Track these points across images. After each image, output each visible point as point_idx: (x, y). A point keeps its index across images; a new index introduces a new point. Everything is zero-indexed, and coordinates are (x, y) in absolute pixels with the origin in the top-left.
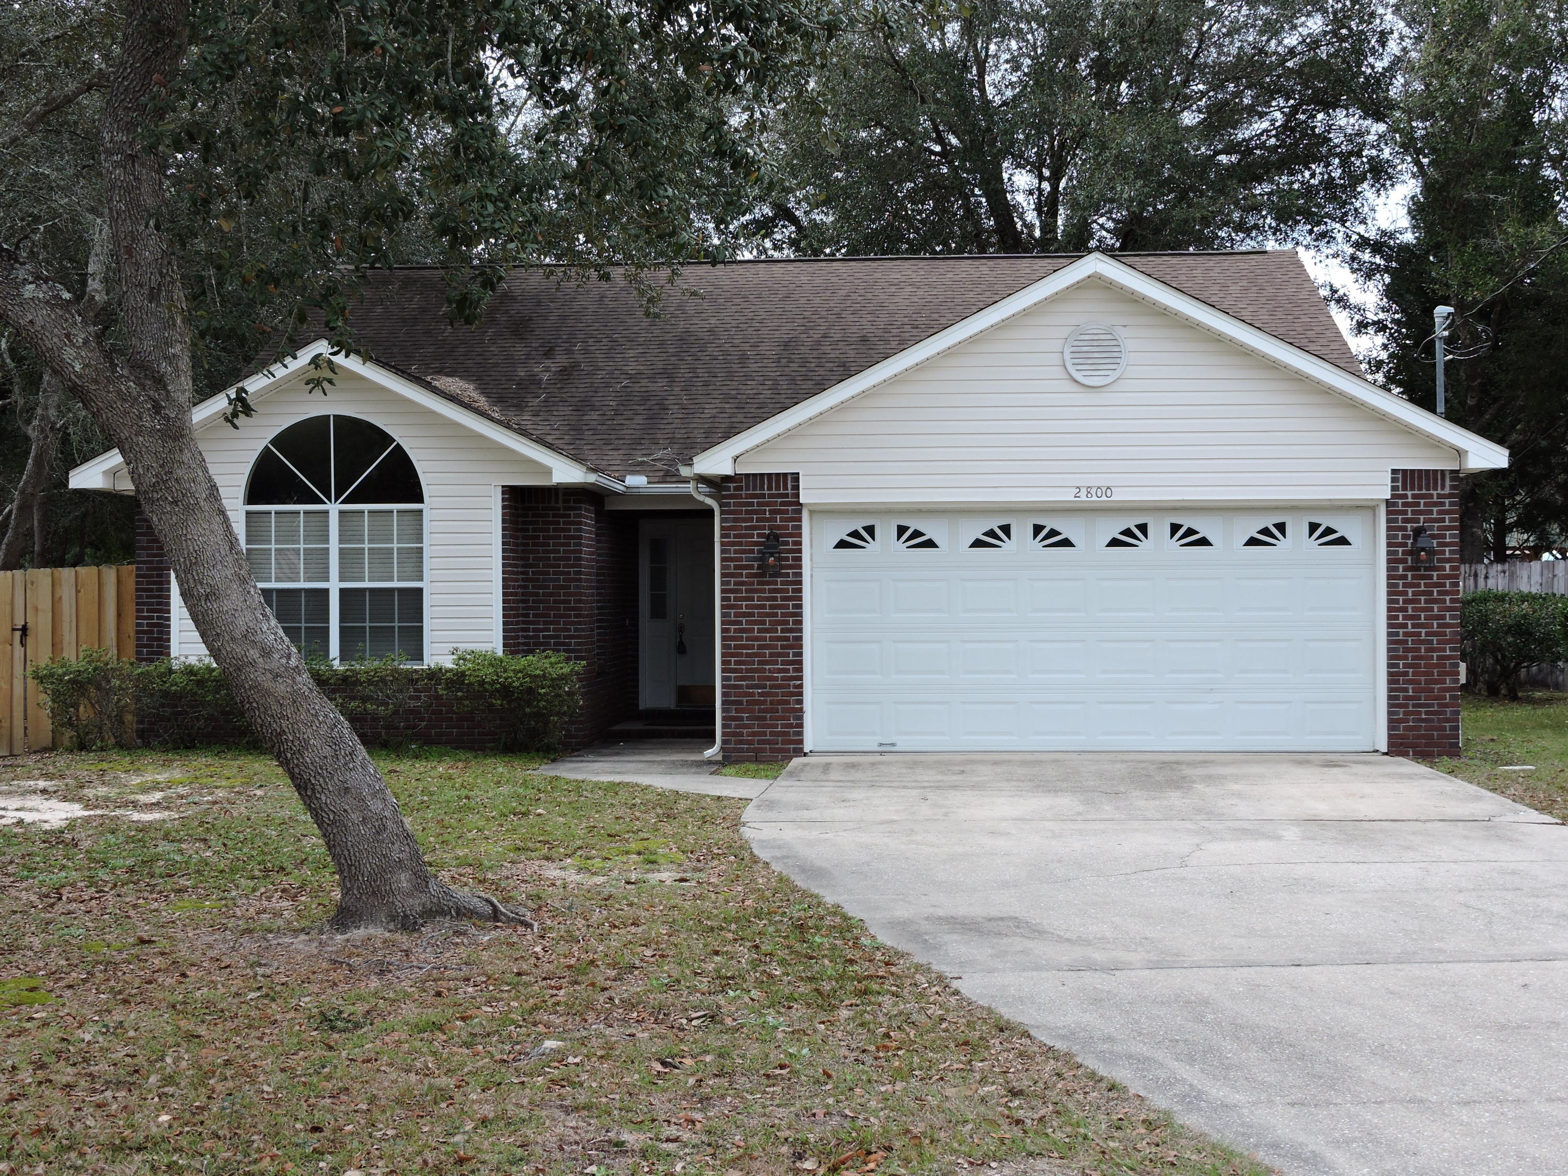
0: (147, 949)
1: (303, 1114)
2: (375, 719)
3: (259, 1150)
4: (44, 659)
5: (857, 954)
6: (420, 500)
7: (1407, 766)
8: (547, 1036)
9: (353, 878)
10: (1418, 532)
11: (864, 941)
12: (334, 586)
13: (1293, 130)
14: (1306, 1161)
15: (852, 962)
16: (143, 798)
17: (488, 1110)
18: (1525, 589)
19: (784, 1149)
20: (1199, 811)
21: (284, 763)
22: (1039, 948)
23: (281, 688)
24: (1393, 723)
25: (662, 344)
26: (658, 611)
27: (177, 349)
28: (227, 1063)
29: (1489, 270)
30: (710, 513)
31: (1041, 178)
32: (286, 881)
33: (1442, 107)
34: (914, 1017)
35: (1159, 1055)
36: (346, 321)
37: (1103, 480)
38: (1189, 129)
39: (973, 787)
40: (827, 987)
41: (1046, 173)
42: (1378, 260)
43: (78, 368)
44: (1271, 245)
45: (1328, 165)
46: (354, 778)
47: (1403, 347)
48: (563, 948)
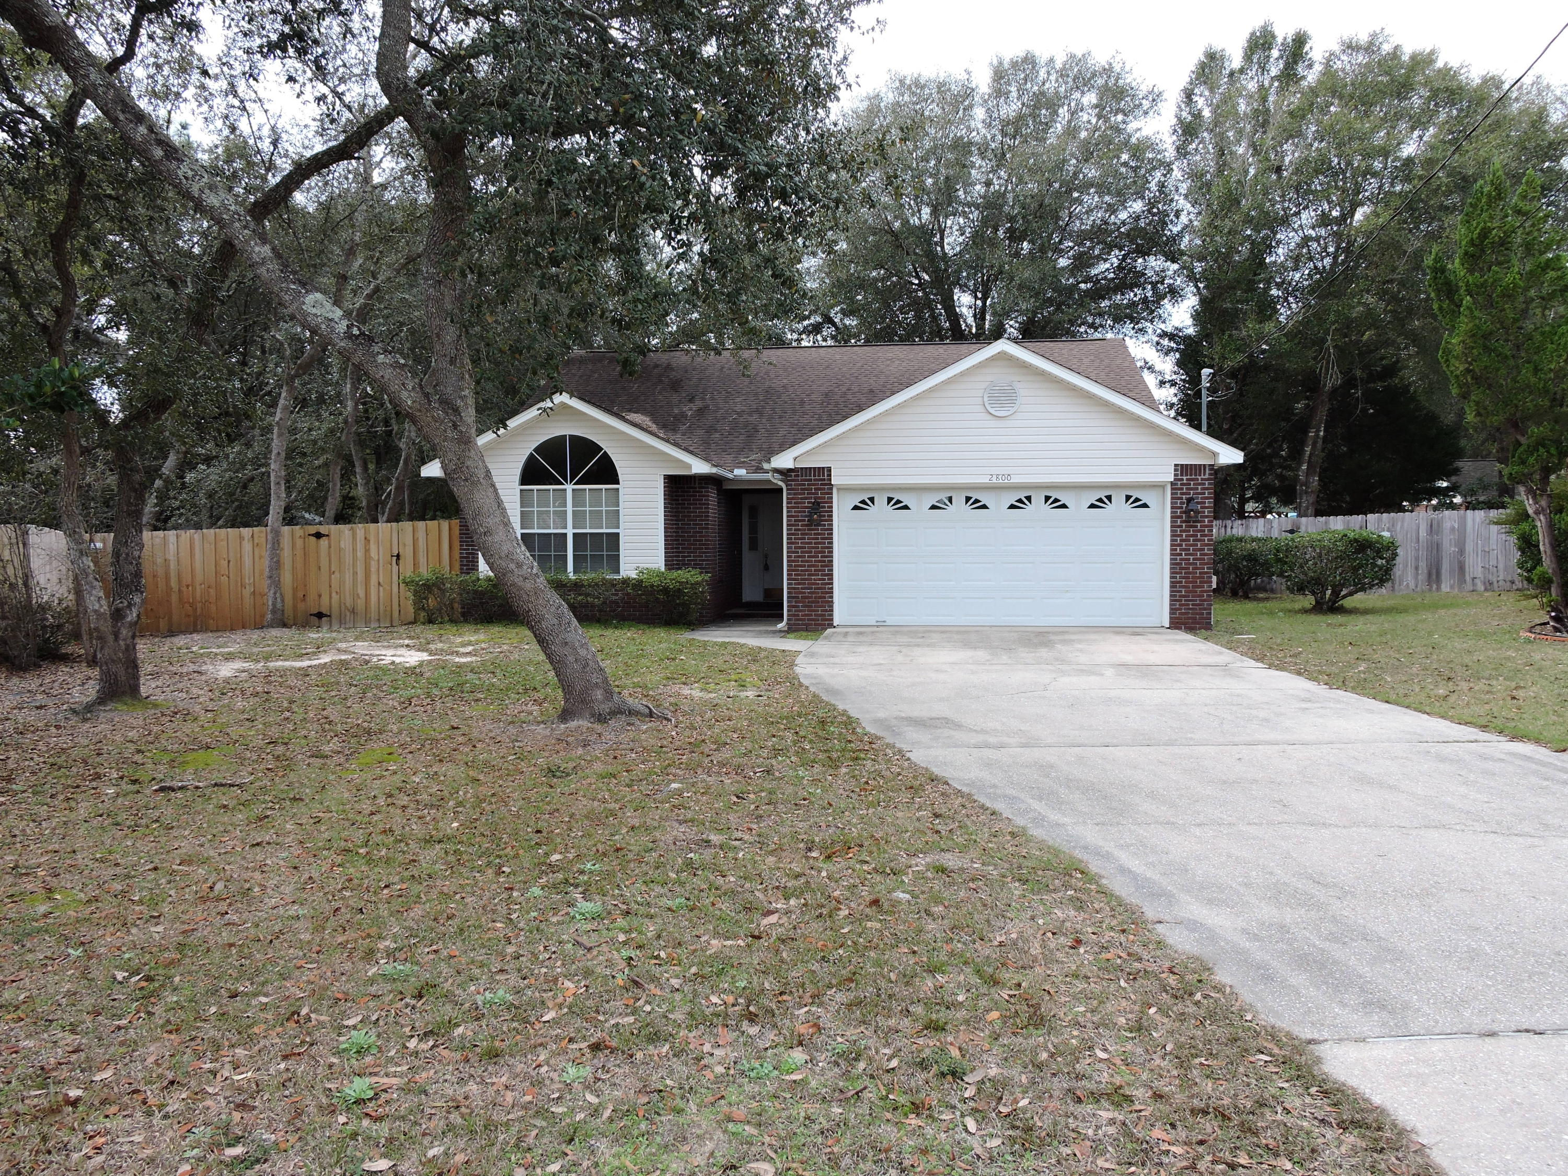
0: (455, 732)
1: (532, 823)
2: (593, 606)
3: (505, 843)
4: (408, 573)
5: (854, 738)
6: (618, 483)
7: (1181, 635)
8: (674, 781)
9: (570, 693)
10: (1189, 500)
11: (858, 730)
12: (570, 532)
13: (1124, 268)
14: (1103, 856)
15: (850, 741)
16: (462, 650)
17: (636, 822)
18: (1254, 534)
19: (802, 845)
20: (1057, 659)
21: (531, 628)
22: (958, 735)
23: (528, 585)
24: (1173, 611)
25: (756, 394)
26: (754, 546)
27: (466, 392)
28: (493, 795)
29: (1238, 350)
30: (781, 490)
31: (976, 298)
32: (536, 695)
33: (1212, 254)
34: (883, 773)
35: (1022, 796)
36: (559, 373)
37: (1006, 471)
38: (1063, 269)
39: (928, 646)
40: (835, 755)
41: (979, 295)
42: (1173, 345)
43: (409, 403)
44: (1110, 336)
45: (1144, 289)
46: (570, 637)
47: (1187, 395)
48: (688, 732)
